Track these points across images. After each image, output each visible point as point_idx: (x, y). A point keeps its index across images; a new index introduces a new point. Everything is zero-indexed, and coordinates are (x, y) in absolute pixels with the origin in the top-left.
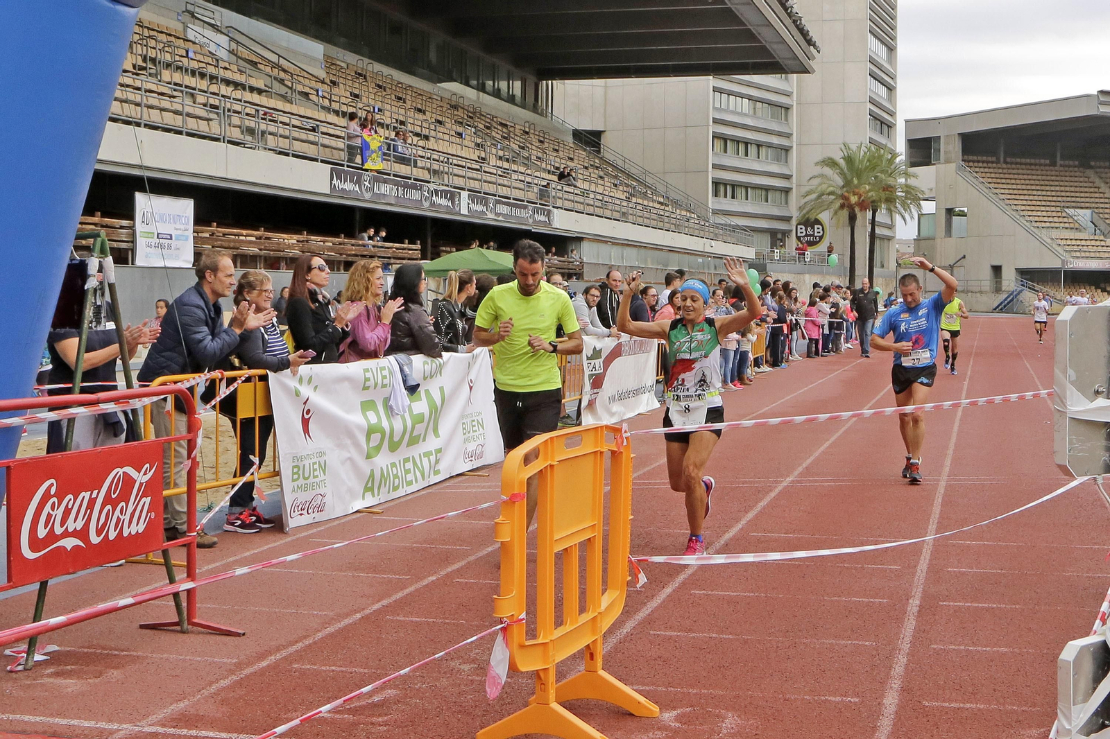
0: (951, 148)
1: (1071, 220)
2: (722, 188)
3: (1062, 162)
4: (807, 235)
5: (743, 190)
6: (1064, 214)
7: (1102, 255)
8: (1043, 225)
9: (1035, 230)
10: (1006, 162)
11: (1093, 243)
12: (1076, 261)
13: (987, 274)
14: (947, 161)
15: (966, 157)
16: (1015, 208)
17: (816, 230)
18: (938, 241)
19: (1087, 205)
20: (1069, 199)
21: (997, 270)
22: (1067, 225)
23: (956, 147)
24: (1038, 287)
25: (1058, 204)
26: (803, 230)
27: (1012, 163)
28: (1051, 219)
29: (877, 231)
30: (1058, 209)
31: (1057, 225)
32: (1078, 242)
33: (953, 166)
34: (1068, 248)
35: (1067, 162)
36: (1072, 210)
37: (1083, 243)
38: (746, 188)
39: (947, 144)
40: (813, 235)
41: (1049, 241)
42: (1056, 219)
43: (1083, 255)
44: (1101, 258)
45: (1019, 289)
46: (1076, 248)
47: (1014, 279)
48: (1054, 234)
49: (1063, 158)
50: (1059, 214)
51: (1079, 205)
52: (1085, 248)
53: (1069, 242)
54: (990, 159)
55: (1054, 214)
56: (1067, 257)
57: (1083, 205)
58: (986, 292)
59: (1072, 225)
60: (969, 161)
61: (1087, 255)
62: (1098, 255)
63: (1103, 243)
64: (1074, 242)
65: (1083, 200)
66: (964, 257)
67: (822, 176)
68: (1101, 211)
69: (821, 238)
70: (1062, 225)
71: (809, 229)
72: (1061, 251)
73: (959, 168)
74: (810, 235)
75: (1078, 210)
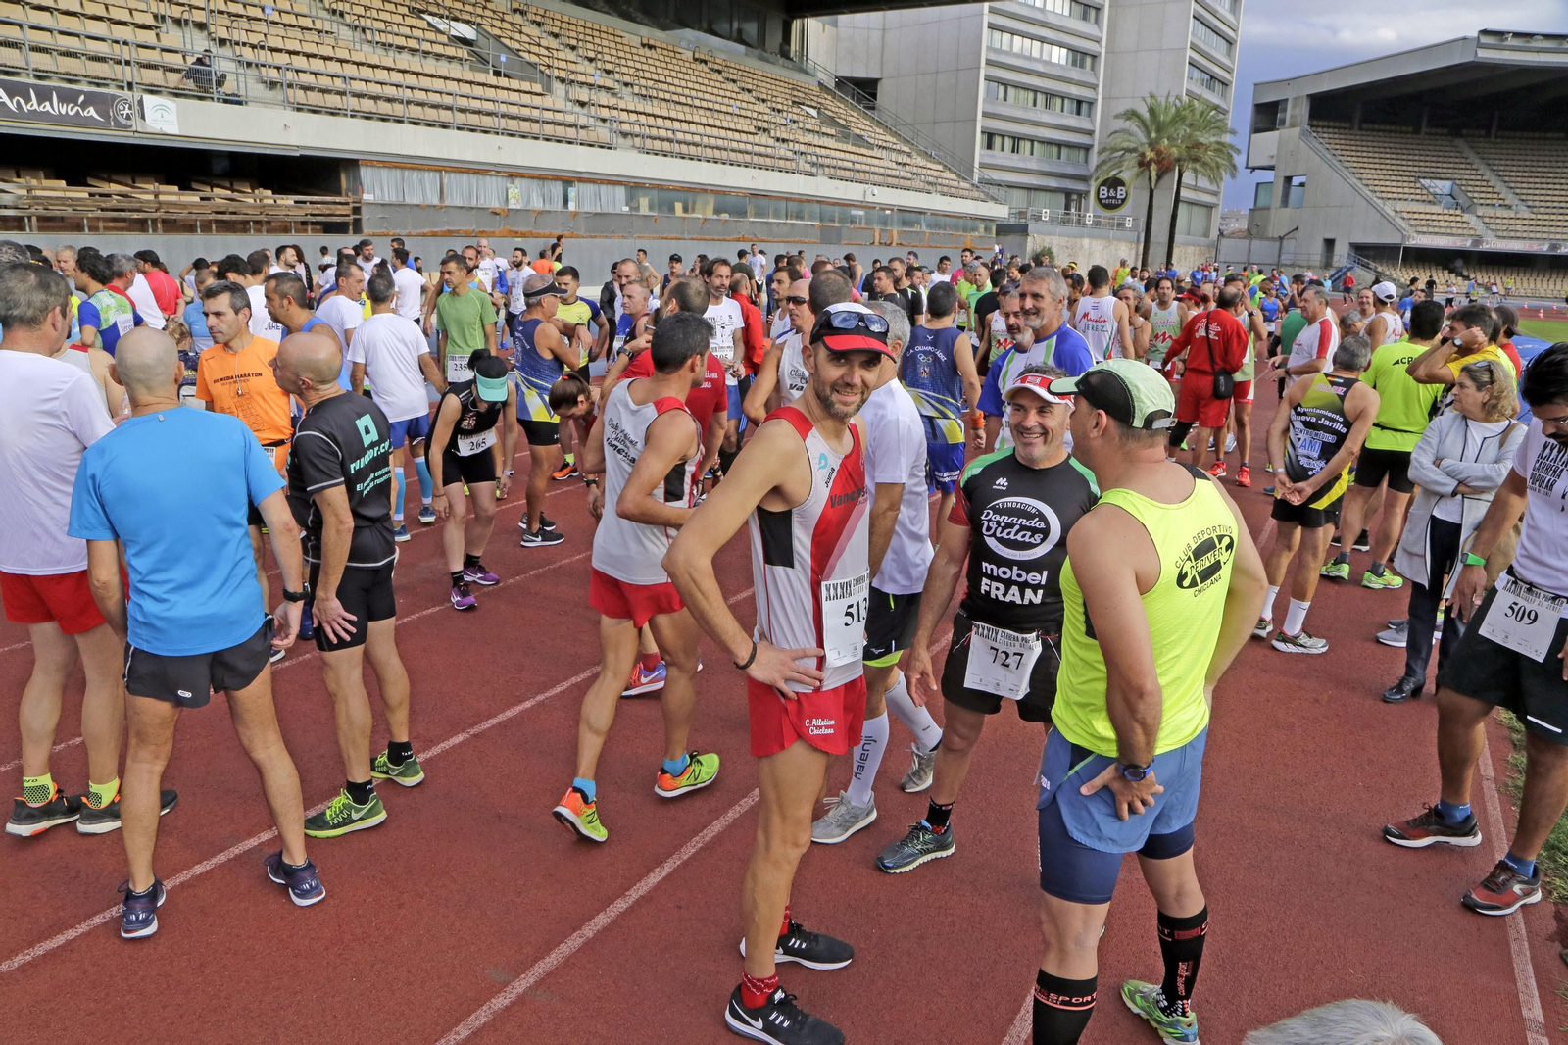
0: (1298, 112)
1: (1425, 192)
2: (997, 141)
3: (1428, 131)
4: (1109, 197)
5: (1028, 144)
6: (1418, 185)
7: (1454, 231)
8: (1389, 196)
9: (1379, 202)
10: (1361, 129)
11: (1446, 217)
12: (1420, 236)
13: (1318, 248)
14: (1292, 126)
15: (1315, 123)
16: (1360, 176)
17: (1119, 192)
18: (1273, 211)
19: (1449, 176)
20: (1427, 169)
21: (1330, 244)
22: (1418, 197)
23: (1303, 110)
24: (1372, 264)
25: (1413, 174)
26: (1106, 192)
27: (1367, 130)
28: (1400, 190)
29: (1184, 193)
30: (1412, 179)
31: (1406, 196)
32: (1428, 216)
33: (1297, 131)
34: (1413, 222)
35: (1433, 131)
36: (1428, 181)
37: (1434, 217)
38: (1032, 141)
39: (1294, 106)
40: (1115, 198)
41: (1392, 213)
42: (1407, 190)
43: (1431, 230)
44: (1453, 235)
45: (1349, 265)
46: (1423, 223)
47: (1346, 255)
48: (1400, 205)
49: (1429, 125)
50: (1412, 185)
51: (1438, 175)
52: (1435, 223)
53: (1416, 216)
54: (1343, 125)
55: (1406, 185)
56: (1411, 232)
57: (1443, 176)
58: (1314, 267)
59: (1424, 198)
60: (1317, 127)
61: (1436, 230)
62: (1449, 231)
63: (1459, 218)
64: (1422, 216)
65: (1444, 170)
66: (1297, 229)
67: (1124, 131)
68: (1464, 183)
69: (1123, 200)
70: (1413, 197)
71: (1112, 191)
72: (1403, 224)
73: (1303, 134)
74: (1112, 198)
75: (1437, 182)
